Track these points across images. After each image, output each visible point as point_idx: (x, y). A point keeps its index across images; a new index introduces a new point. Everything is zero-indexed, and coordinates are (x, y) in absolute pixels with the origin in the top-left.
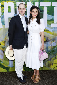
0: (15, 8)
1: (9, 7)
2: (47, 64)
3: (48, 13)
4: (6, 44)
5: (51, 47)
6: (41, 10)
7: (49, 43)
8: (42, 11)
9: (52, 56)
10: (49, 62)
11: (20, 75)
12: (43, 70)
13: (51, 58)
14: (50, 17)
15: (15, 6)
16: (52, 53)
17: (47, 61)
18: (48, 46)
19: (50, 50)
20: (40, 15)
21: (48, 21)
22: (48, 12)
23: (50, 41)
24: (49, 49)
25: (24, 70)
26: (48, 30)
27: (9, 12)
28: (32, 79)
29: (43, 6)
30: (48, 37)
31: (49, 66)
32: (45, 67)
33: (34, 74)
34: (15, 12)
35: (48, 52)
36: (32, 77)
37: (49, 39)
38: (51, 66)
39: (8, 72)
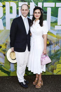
0: (18, 8)
1: (11, 8)
2: (50, 68)
3: (52, 15)
4: (7, 47)
5: (54, 51)
6: (44, 12)
7: (52, 46)
8: (46, 13)
9: (55, 60)
10: (52, 66)
11: (21, 79)
12: (46, 74)
13: (54, 63)
14: (54, 19)
15: (18, 7)
16: (55, 57)
17: (50, 66)
18: (51, 49)
19: (53, 54)
20: (44, 17)
21: (51, 23)
22: (52, 13)
23: (54, 45)
24: (53, 52)
25: (25, 75)
26: (51, 33)
27: (11, 12)
28: (34, 84)
29: (47, 7)
30: (51, 40)
31: (52, 70)
32: (48, 71)
33: (37, 79)
34: (18, 13)
35: (52, 56)
36: (34, 82)
37: (53, 42)
38: (54, 71)
39: (9, 77)
